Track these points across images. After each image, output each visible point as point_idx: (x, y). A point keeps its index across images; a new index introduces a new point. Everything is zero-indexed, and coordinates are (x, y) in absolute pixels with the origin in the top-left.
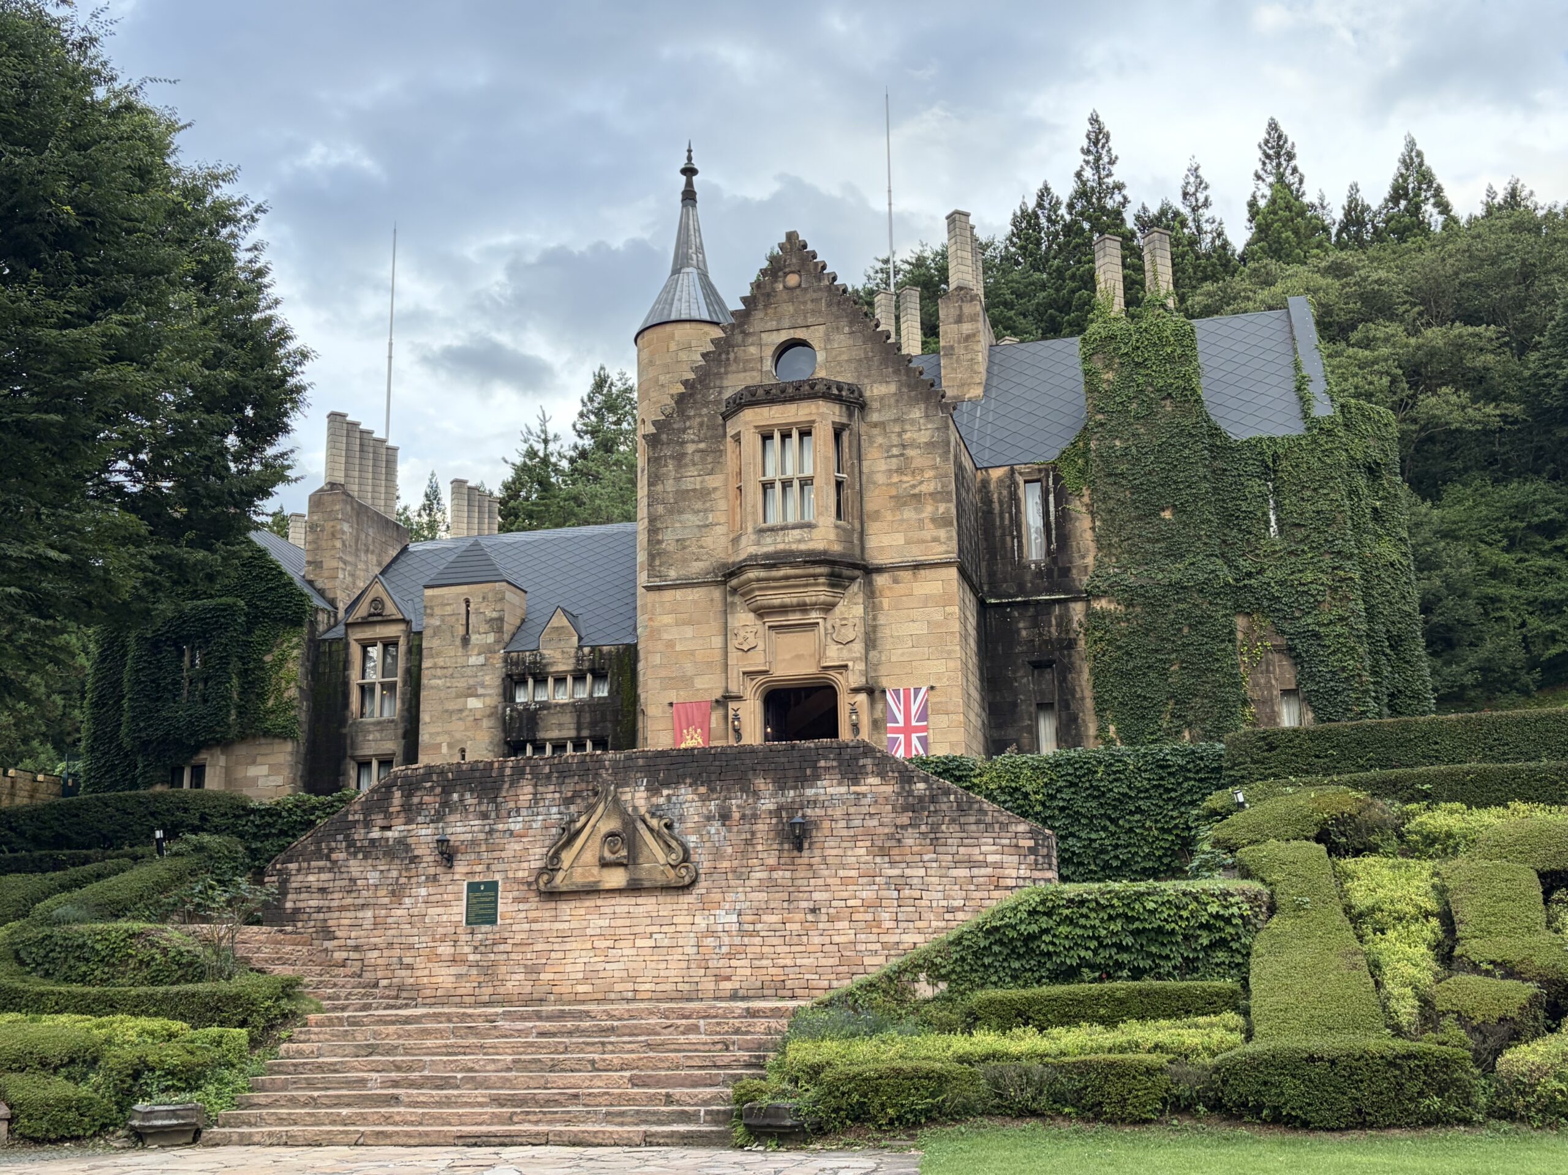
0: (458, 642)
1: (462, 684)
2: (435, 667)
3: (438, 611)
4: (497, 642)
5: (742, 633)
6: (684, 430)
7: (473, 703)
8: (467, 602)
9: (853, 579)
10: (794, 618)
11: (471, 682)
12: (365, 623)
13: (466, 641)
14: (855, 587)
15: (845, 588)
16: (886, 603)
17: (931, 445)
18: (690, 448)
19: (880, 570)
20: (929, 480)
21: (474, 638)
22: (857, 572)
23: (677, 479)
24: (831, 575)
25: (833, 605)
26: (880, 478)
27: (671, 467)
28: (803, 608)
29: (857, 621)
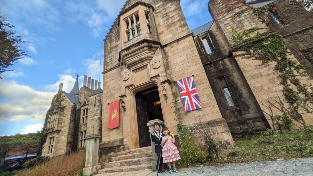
0: (94, 105)
1: (94, 114)
2: (90, 111)
3: (91, 101)
4: (100, 104)
5: (125, 75)
6: (112, 35)
7: (96, 117)
8: (95, 98)
9: (157, 48)
10: (139, 65)
11: (96, 113)
12: (83, 106)
13: (95, 105)
14: (158, 50)
15: (155, 51)
16: (170, 54)
17: (175, 10)
18: (113, 38)
19: (166, 46)
20: (177, 17)
21: (97, 104)
22: (158, 46)
23: (110, 46)
24: (148, 47)
25: (152, 58)
26: (161, 24)
27: (109, 44)
28: (141, 60)
29: (160, 60)
